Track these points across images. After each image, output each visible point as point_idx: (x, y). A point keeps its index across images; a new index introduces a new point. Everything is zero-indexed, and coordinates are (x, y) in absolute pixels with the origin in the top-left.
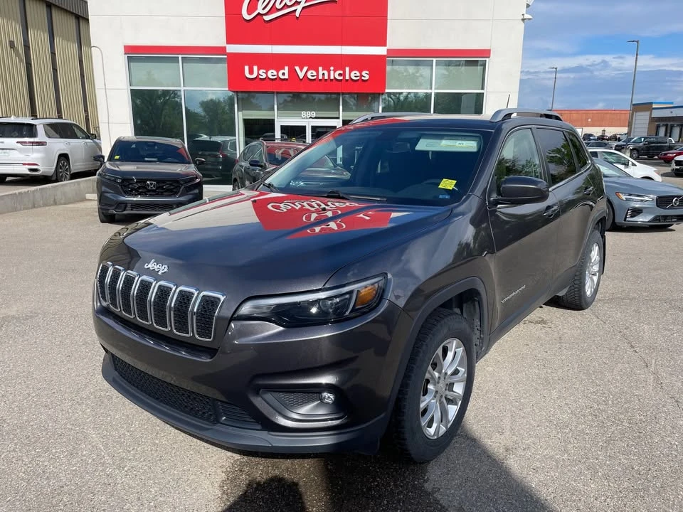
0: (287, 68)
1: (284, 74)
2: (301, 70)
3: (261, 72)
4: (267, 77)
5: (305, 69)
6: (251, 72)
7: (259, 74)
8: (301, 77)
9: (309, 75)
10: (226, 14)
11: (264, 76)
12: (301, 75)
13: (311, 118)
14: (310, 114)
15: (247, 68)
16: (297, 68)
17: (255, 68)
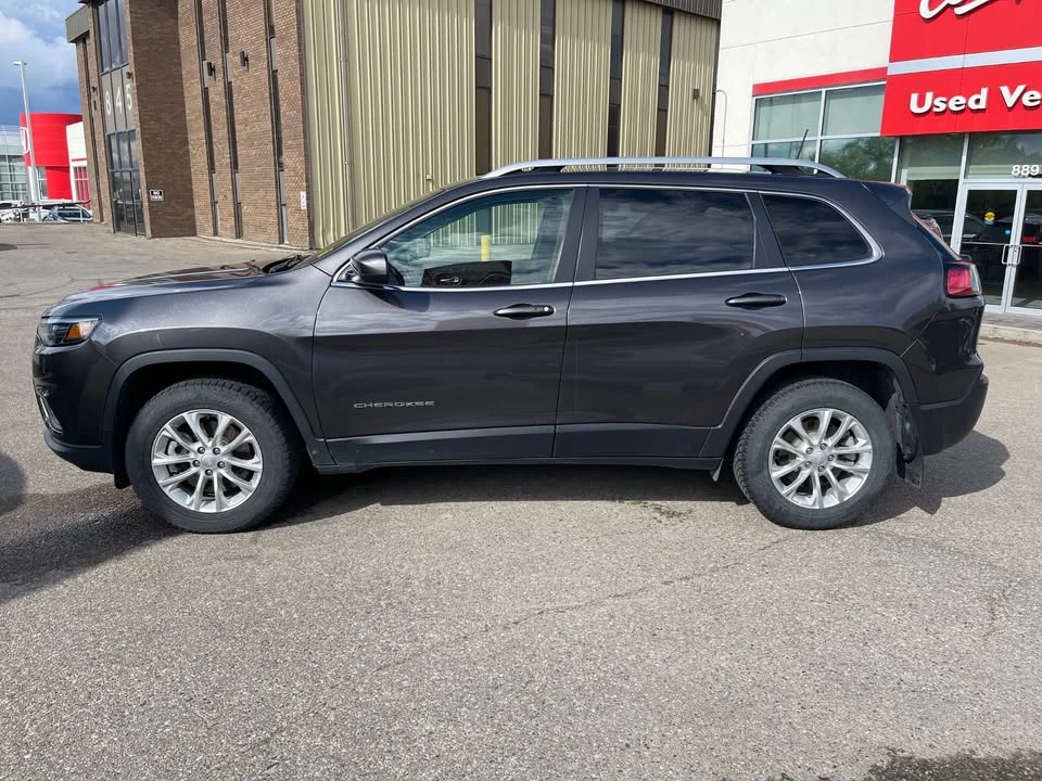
0: (984, 91)
1: (978, 101)
2: (1012, 91)
3: (937, 102)
4: (947, 109)
5: (1020, 88)
6: (921, 103)
7: (933, 106)
8: (1010, 104)
9: (1026, 101)
10: (896, 15)
11: (943, 107)
12: (1010, 100)
13: (1030, 175)
14: (1027, 169)
15: (914, 97)
16: (1005, 90)
17: (929, 96)
